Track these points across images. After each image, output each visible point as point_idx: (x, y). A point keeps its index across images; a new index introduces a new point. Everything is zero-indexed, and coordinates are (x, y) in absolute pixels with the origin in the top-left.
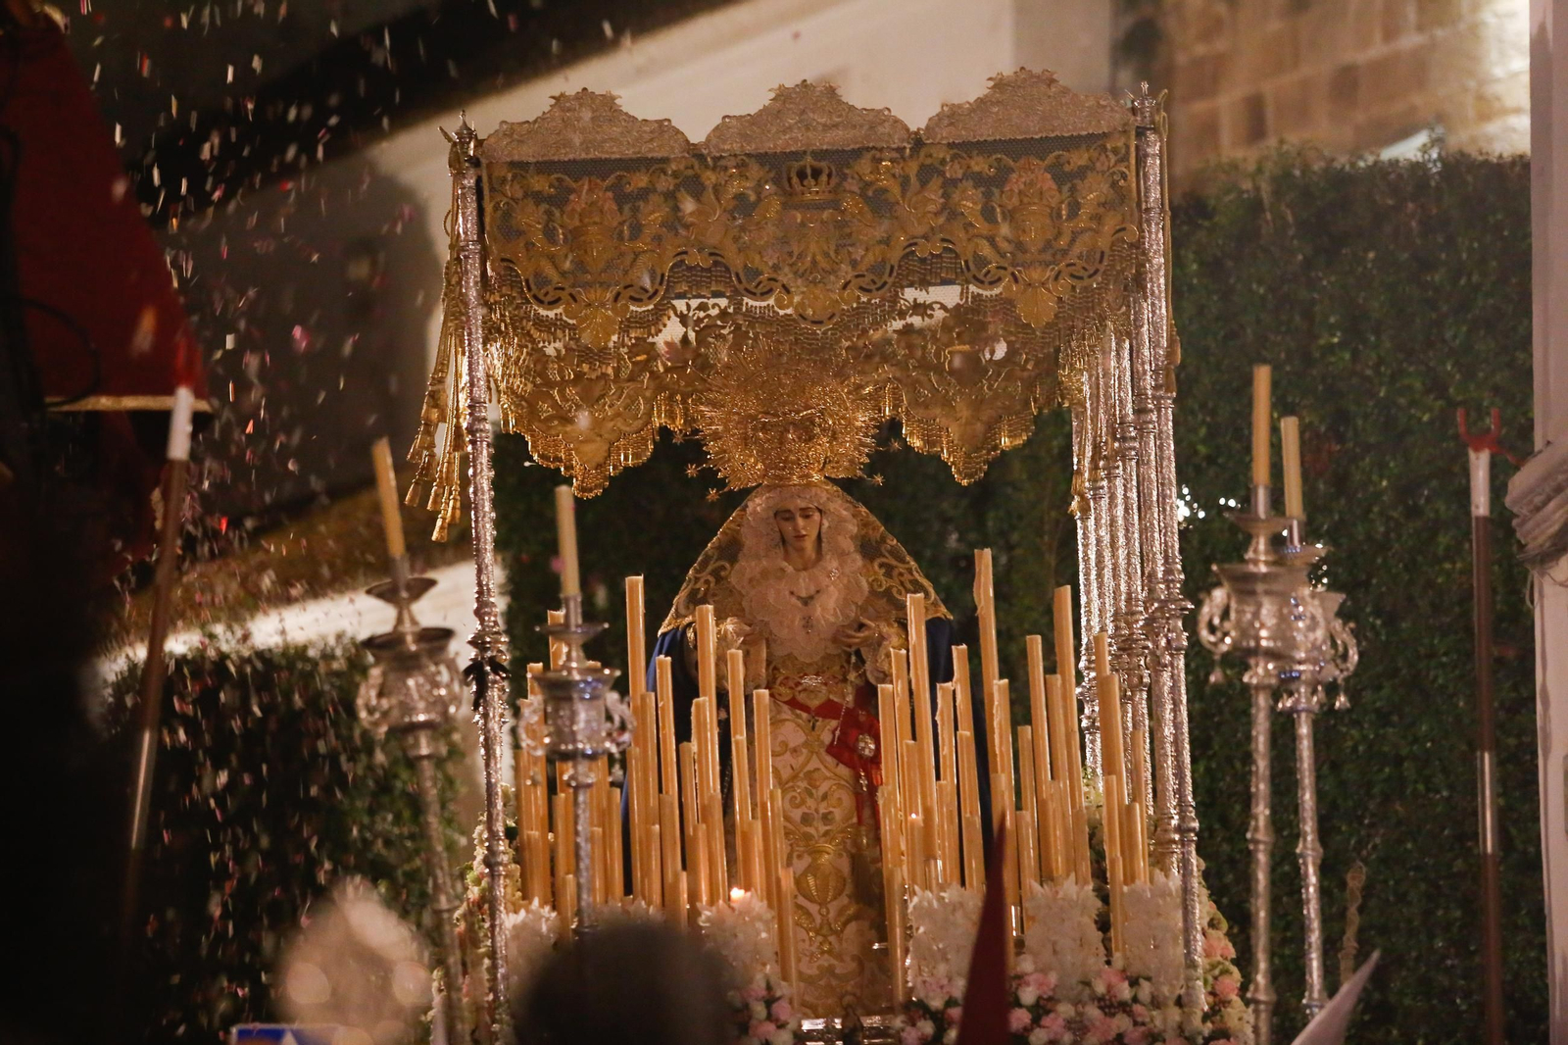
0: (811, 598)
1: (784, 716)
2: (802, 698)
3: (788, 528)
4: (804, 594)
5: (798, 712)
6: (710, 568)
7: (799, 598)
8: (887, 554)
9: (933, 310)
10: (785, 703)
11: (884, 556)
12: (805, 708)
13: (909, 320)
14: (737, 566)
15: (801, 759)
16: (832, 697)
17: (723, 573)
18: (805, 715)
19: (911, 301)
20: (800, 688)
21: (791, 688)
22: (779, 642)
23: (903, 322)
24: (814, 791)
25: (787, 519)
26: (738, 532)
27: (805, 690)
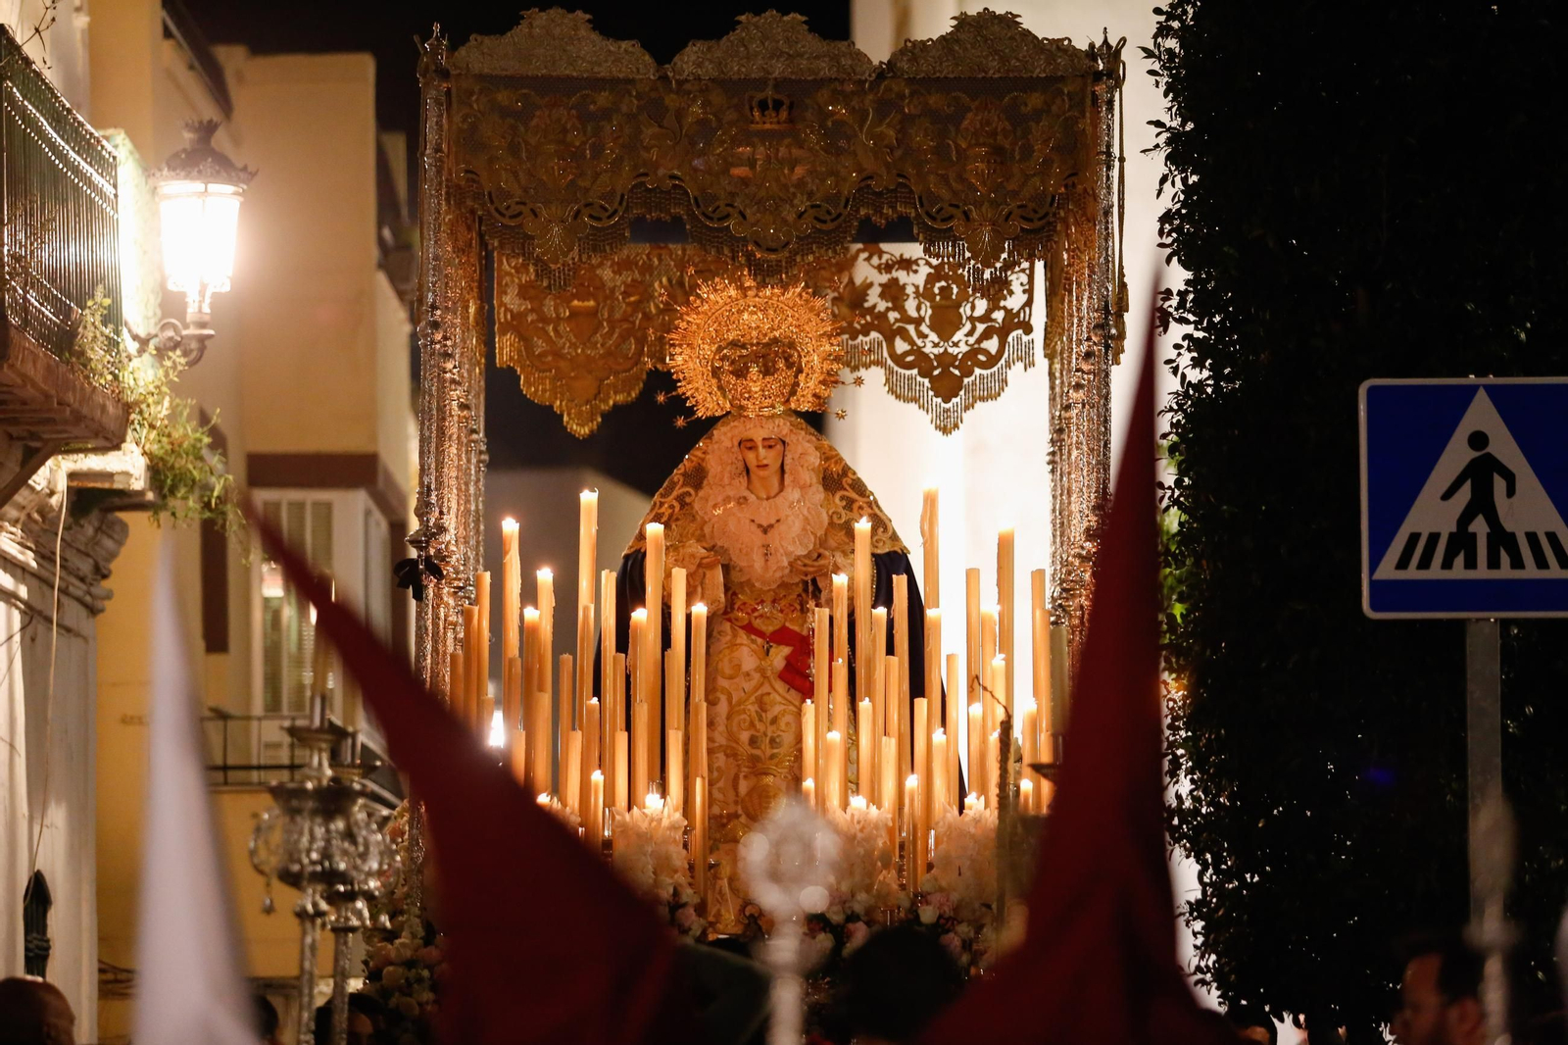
0: (771, 526)
1: (738, 641)
2: (758, 623)
3: (751, 456)
4: (765, 524)
5: (753, 637)
6: (675, 493)
7: (760, 526)
8: (848, 488)
9: (918, 265)
10: (743, 628)
11: (845, 489)
12: (760, 634)
13: (895, 274)
14: (701, 493)
15: (754, 683)
16: (788, 624)
17: (688, 500)
18: (760, 641)
19: (898, 256)
20: (756, 614)
21: (747, 613)
22: (738, 569)
23: (888, 276)
24: (764, 715)
25: (750, 448)
26: (703, 460)
27: (761, 616)
